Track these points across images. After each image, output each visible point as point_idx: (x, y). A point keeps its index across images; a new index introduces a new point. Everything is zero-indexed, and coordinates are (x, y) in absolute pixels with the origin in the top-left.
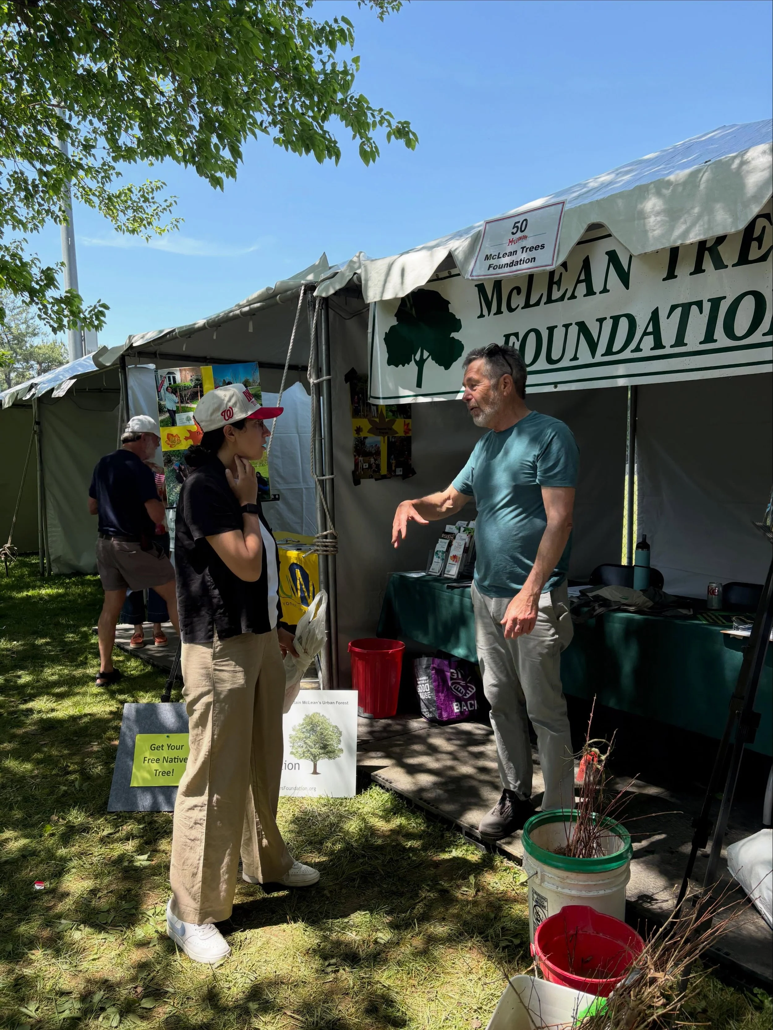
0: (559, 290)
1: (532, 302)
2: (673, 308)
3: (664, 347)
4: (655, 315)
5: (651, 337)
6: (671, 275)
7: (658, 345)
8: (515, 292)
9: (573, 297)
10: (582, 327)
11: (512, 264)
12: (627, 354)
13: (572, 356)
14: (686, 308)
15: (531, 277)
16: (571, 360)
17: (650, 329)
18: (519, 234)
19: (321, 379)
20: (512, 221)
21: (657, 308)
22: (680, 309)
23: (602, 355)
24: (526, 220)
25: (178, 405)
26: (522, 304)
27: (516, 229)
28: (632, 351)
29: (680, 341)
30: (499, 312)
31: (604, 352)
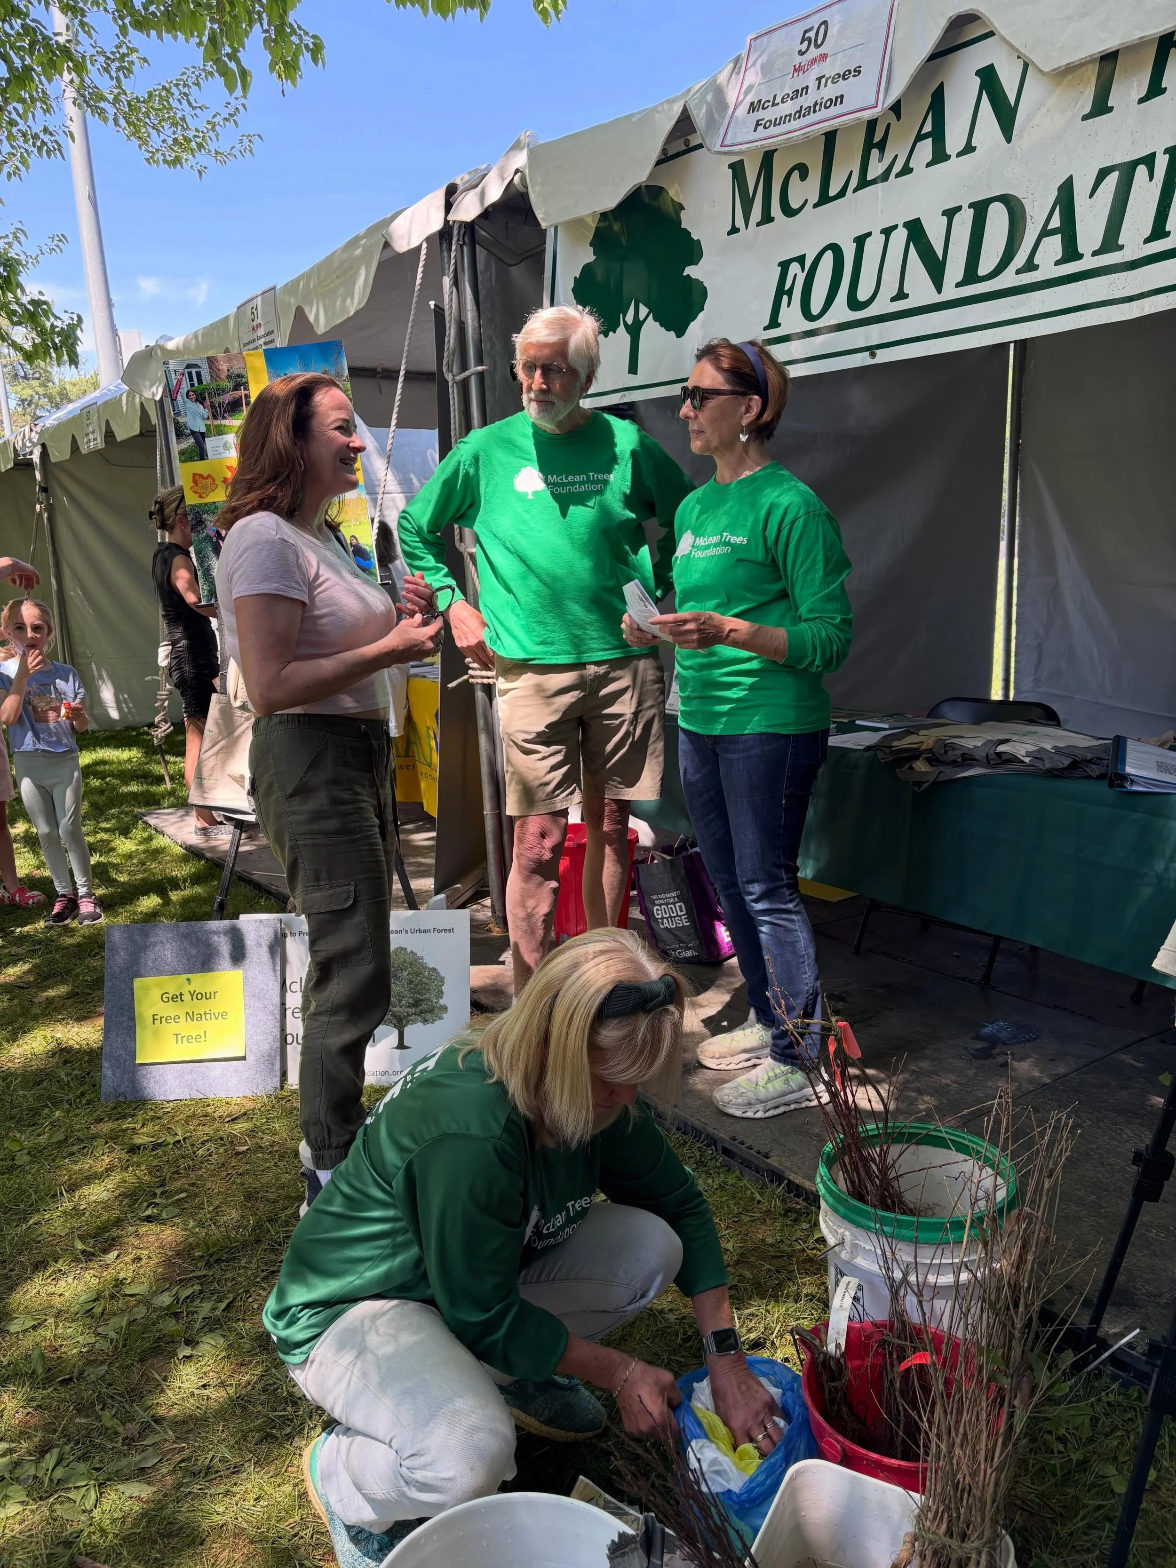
0: (880, 160)
1: (833, 191)
2: (1103, 173)
3: (1081, 256)
4: (1066, 192)
5: (1058, 238)
6: (1101, 107)
7: (1071, 253)
8: (796, 174)
9: (907, 170)
10: (915, 229)
11: (800, 113)
12: (1008, 279)
13: (894, 293)
14: (1128, 171)
15: (830, 137)
16: (893, 299)
17: (1055, 222)
18: (813, 52)
19: (467, 373)
20: (798, 31)
21: (1071, 178)
22: (1115, 175)
23: (958, 285)
24: (825, 23)
25: (209, 422)
26: (814, 198)
27: (806, 43)
28: (1018, 272)
29: (1110, 243)
30: (767, 218)
31: (960, 278)
